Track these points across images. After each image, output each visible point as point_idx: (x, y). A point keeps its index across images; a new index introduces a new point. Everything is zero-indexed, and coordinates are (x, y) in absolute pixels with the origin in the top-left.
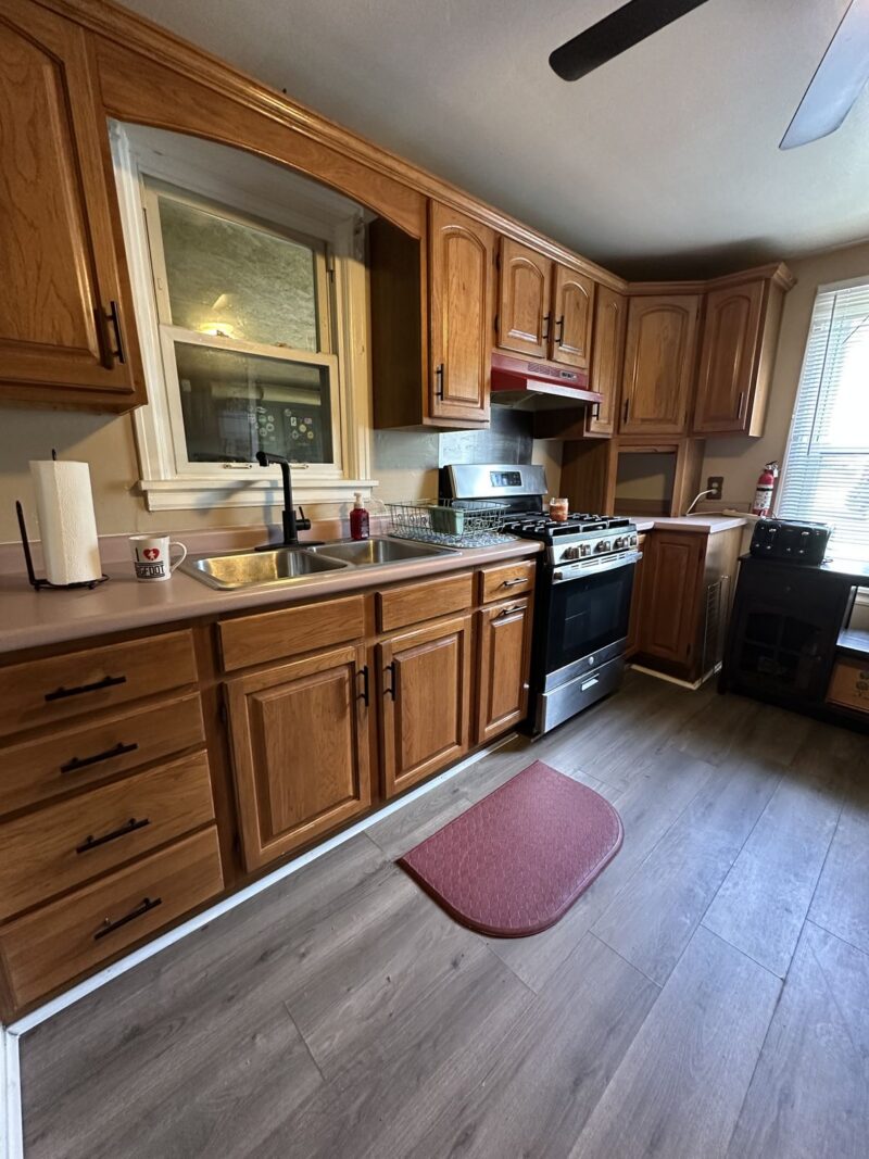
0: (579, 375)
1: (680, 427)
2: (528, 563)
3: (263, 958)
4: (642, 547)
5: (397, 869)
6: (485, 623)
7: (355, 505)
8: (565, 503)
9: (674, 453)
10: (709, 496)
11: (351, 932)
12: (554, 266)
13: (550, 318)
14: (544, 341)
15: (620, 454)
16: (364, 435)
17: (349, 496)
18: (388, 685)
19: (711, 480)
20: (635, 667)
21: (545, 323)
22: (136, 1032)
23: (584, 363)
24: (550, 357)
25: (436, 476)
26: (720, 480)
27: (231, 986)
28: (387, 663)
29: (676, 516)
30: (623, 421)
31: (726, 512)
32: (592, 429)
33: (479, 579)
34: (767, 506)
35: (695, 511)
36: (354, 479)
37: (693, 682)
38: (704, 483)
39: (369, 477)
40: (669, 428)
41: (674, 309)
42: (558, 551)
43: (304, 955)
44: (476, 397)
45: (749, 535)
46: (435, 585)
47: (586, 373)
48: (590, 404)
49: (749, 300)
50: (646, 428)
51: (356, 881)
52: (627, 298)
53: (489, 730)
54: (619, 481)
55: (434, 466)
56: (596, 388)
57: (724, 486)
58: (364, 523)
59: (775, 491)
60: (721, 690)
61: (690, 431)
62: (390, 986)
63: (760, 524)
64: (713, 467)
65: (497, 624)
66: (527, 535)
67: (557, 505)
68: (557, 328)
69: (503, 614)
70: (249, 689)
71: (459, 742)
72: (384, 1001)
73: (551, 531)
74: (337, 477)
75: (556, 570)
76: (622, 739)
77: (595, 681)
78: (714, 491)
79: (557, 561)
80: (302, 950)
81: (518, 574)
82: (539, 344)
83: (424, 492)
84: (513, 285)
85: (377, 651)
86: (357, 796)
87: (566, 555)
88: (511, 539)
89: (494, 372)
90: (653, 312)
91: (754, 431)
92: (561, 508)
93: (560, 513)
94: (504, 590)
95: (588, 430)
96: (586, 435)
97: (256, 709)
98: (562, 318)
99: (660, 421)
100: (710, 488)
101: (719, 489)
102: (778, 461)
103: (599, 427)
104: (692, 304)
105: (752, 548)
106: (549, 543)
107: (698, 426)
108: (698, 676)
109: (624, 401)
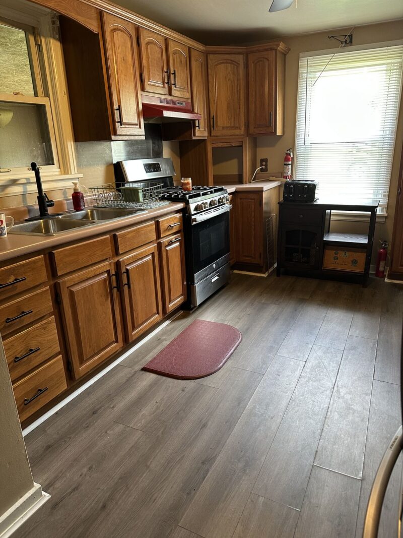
0: (187, 103)
1: (242, 131)
2: (178, 215)
3: (94, 413)
4: (231, 202)
5: (142, 372)
6: (163, 248)
7: (74, 190)
8: (190, 180)
9: (241, 146)
10: (262, 170)
11: (132, 395)
12: (166, 40)
13: (168, 72)
14: (166, 85)
15: (213, 149)
16: (71, 146)
17: (69, 184)
18: (125, 281)
19: (262, 161)
20: (236, 271)
21: (166, 74)
22: (49, 447)
23: (188, 95)
24: (170, 94)
25: (112, 167)
26: (266, 160)
27: (85, 423)
28: (123, 270)
29: (246, 183)
30: (212, 128)
31: (271, 178)
32: (197, 134)
33: (157, 224)
34: (289, 173)
35: (256, 179)
36: (68, 174)
37: (264, 273)
38: (258, 163)
39: (76, 173)
40: (237, 132)
41: (232, 62)
42: (192, 207)
43: (113, 407)
44: (136, 121)
45: (282, 189)
46: (139, 228)
47: (190, 101)
48: (194, 121)
49: (268, 60)
50: (225, 132)
51: (125, 380)
52: (206, 54)
53: (171, 306)
54: (214, 164)
55: (110, 162)
56: (196, 111)
57: (268, 163)
58: (81, 200)
59: (292, 165)
60: (278, 275)
61: (248, 134)
62: (158, 404)
63: (287, 184)
64: (262, 153)
65: (168, 248)
66: (175, 200)
67: (186, 182)
68: (172, 76)
69: (171, 243)
70: (68, 285)
71: (158, 313)
72: (158, 408)
73: (187, 196)
74: (57, 173)
75: (193, 217)
76: (235, 303)
77: (217, 278)
78: (264, 167)
79: (193, 212)
80: (112, 406)
81: (174, 220)
82: (164, 87)
83: (107, 179)
84: (147, 55)
85: (118, 265)
86: (117, 341)
87: (196, 209)
88: (166, 203)
89: (144, 105)
90: (221, 63)
91: (279, 132)
92: (188, 184)
93: (188, 187)
94: (170, 229)
95: (195, 135)
96: (194, 138)
97: (72, 294)
98: (174, 71)
99: (231, 128)
100: (261, 165)
101: (266, 165)
102: (292, 148)
103: (200, 133)
104: (241, 59)
105: (284, 197)
106: (187, 203)
107: (252, 130)
108: (267, 270)
109: (212, 116)
